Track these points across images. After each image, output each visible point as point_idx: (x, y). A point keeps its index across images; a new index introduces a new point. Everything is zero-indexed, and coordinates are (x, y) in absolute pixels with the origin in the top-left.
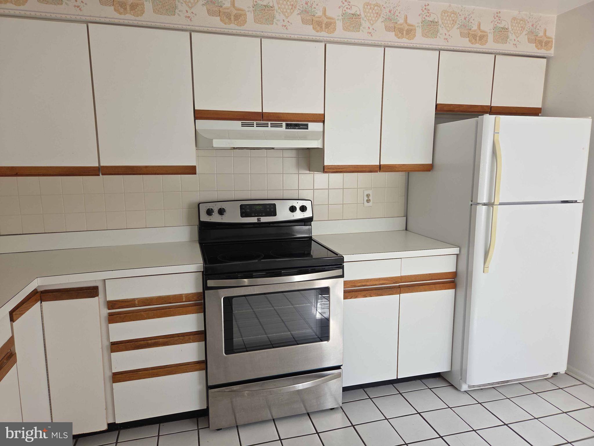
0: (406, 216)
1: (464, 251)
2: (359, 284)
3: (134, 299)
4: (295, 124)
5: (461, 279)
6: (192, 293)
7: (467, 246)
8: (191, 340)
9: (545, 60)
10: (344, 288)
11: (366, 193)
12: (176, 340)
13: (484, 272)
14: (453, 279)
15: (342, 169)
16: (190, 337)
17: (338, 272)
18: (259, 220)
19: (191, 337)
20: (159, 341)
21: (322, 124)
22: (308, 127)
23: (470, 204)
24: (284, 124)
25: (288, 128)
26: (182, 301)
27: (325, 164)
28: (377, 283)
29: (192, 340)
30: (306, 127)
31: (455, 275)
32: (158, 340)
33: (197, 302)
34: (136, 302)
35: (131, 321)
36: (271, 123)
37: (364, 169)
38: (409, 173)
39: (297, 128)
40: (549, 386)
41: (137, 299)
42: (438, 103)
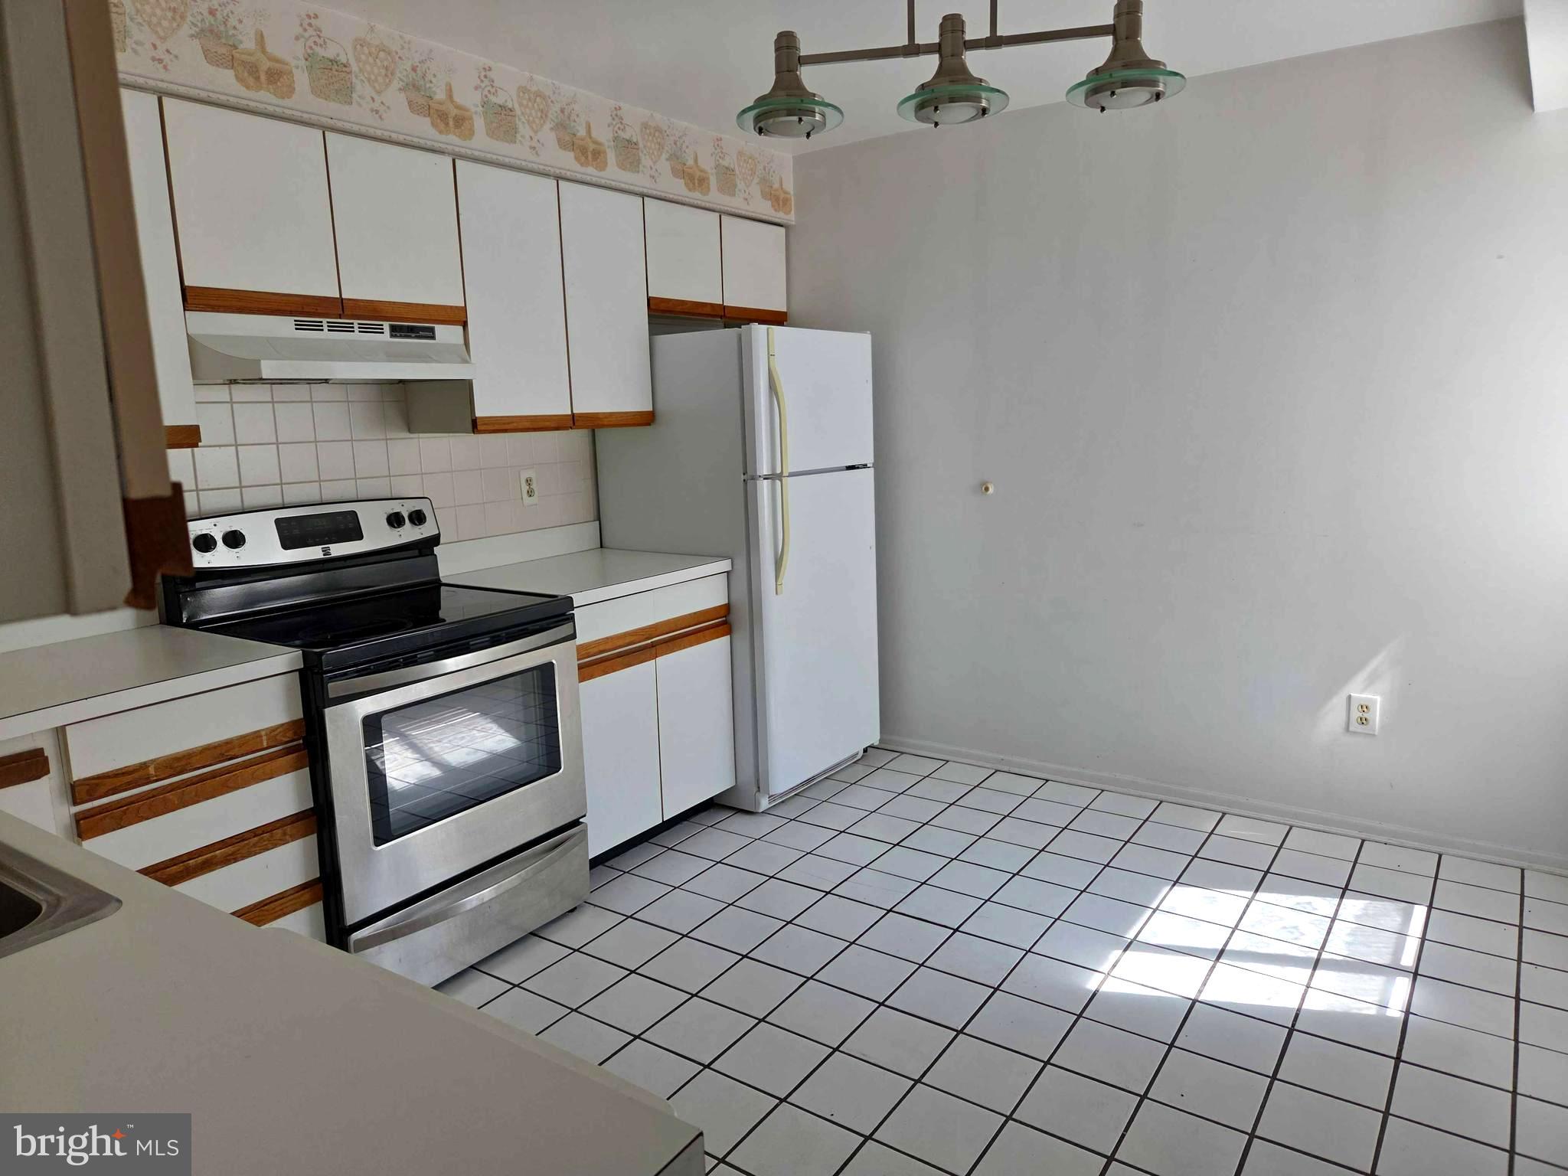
0: (599, 518)
1: (741, 565)
2: (596, 650)
3: (145, 763)
4: (408, 327)
5: (740, 617)
6: (283, 725)
7: (745, 552)
8: (287, 837)
9: (782, 230)
10: (578, 660)
11: (524, 476)
12: (255, 845)
13: (777, 593)
14: (724, 619)
15: (509, 423)
16: (286, 830)
17: (564, 630)
18: (326, 552)
19: (288, 829)
20: (216, 856)
21: (460, 328)
22: (434, 333)
23: (742, 480)
24: (386, 325)
25: (396, 336)
26: (260, 748)
27: (478, 414)
28: (621, 643)
29: (291, 836)
30: (430, 334)
31: (727, 608)
32: (212, 854)
33: (295, 743)
34: (152, 770)
35: (141, 821)
36: (359, 324)
37: (547, 424)
38: (593, 431)
39: (413, 335)
40: (860, 770)
41: (153, 761)
42: (650, 295)
